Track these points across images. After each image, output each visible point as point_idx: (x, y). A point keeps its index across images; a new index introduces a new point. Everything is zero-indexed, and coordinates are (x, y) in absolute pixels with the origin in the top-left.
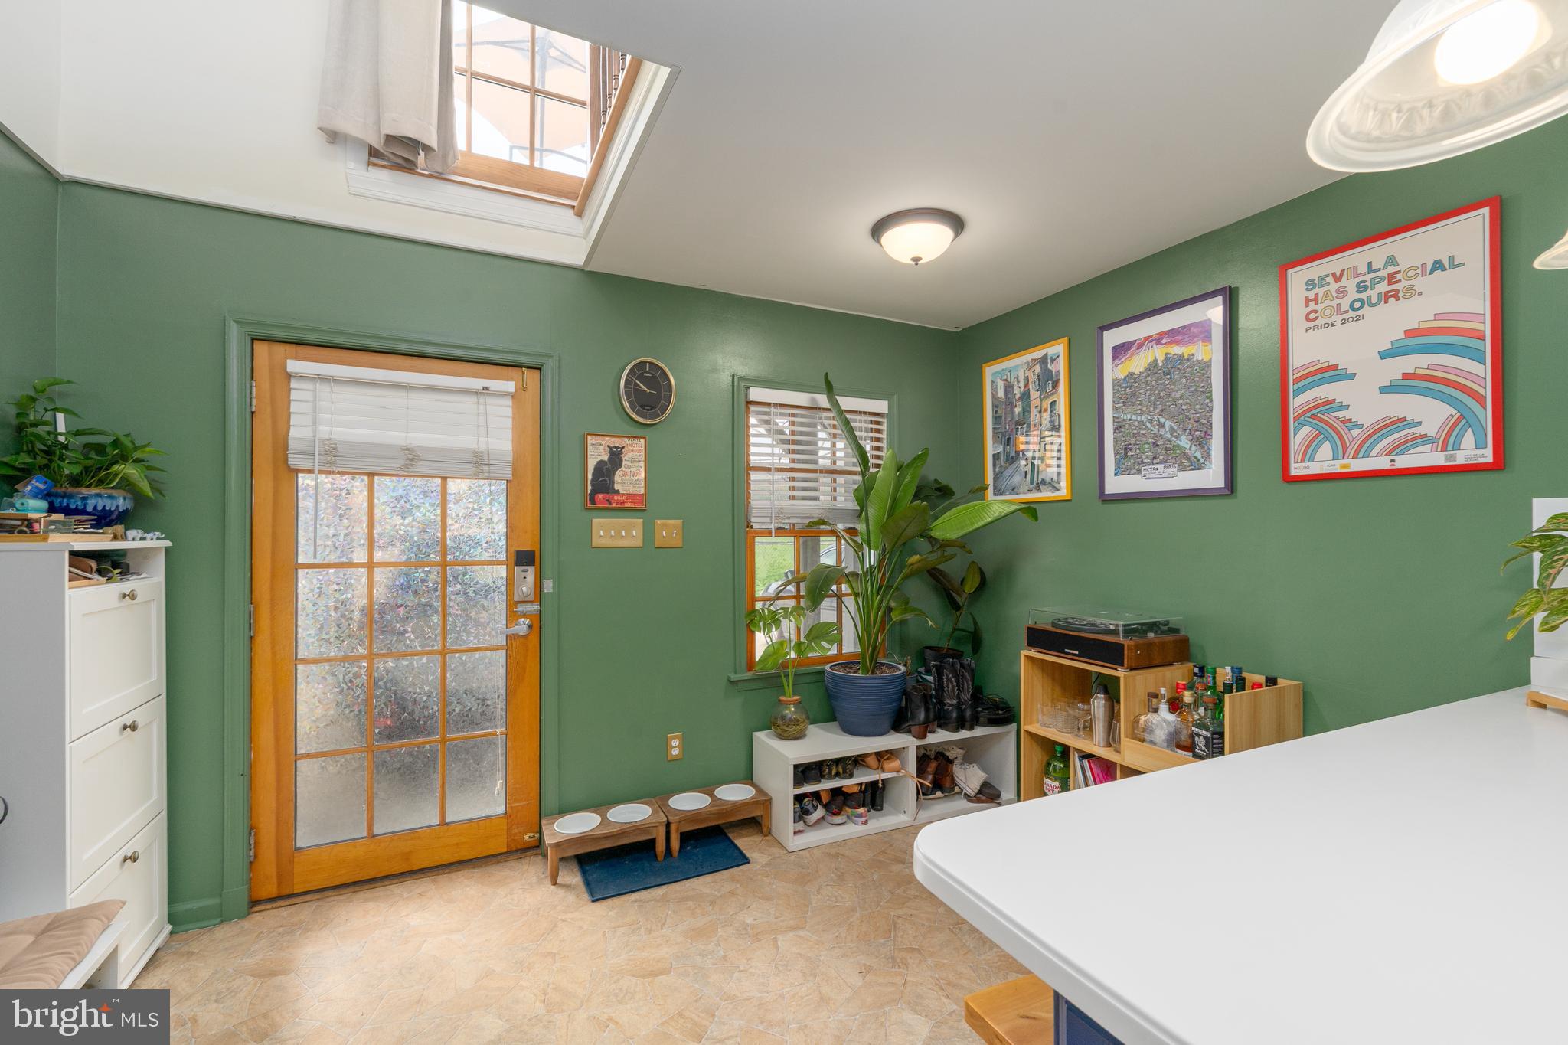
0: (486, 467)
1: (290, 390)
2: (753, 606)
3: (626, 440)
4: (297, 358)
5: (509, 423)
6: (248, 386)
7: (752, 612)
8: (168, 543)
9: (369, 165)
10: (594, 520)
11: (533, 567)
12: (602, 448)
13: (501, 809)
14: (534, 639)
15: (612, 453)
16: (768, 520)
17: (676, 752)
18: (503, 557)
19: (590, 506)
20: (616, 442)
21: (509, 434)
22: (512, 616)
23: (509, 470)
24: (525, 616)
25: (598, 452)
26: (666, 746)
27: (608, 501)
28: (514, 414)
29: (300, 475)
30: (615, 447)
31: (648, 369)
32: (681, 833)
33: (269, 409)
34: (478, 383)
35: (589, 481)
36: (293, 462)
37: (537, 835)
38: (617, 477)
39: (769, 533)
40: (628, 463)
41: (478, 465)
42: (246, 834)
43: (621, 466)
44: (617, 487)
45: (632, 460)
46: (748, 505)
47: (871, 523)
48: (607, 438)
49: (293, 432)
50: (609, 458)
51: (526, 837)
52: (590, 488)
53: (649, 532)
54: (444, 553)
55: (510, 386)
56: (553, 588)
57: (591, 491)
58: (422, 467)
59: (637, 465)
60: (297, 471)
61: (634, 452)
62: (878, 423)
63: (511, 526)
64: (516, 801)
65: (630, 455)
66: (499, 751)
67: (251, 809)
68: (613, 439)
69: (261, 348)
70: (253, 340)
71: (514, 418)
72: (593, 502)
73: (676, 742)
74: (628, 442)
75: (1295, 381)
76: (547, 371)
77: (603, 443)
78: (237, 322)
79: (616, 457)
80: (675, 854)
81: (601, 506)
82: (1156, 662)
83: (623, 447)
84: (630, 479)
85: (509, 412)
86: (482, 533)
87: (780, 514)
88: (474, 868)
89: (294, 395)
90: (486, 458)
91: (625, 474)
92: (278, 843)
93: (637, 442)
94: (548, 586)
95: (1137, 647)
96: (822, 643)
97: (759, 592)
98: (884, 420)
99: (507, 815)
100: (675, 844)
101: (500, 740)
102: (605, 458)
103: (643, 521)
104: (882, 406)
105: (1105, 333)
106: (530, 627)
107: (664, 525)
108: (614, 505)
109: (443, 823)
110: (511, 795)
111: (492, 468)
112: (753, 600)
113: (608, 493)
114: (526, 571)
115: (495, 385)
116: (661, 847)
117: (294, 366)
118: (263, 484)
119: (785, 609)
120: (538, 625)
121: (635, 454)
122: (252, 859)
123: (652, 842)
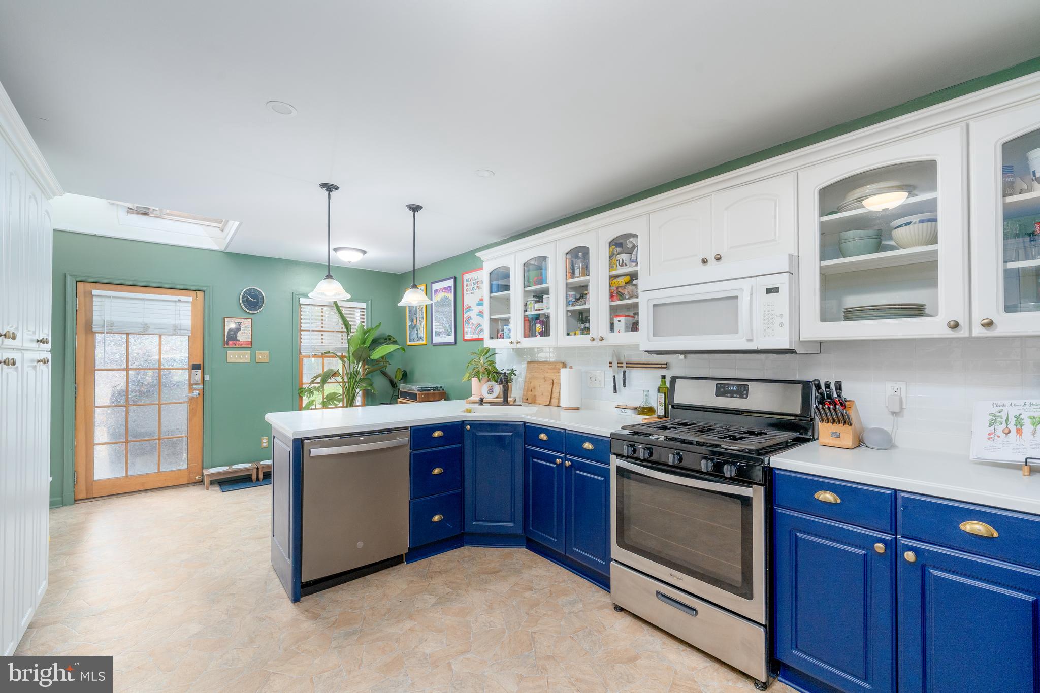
0: (179, 331)
1: (93, 301)
2: (302, 386)
4: (96, 289)
5: (190, 313)
6: (75, 300)
7: (301, 389)
9: (128, 213)
10: (228, 352)
11: (200, 370)
13: (185, 467)
14: (200, 399)
15: (236, 325)
16: (309, 351)
17: (265, 444)
18: (186, 366)
19: (226, 346)
21: (190, 318)
22: (191, 389)
23: (190, 332)
24: (196, 389)
26: (260, 442)
28: (192, 309)
29: (96, 334)
30: (238, 323)
31: (253, 291)
32: (264, 472)
33: (83, 308)
34: (176, 298)
35: (226, 336)
36: (94, 329)
37: (201, 477)
38: (239, 334)
39: (309, 357)
41: (176, 330)
42: (73, 474)
43: (240, 330)
46: (300, 345)
47: (350, 353)
49: (94, 318)
50: (235, 327)
51: (197, 478)
52: (226, 339)
53: (253, 356)
54: (160, 365)
55: (190, 299)
56: (209, 378)
58: (150, 331)
60: (95, 332)
61: (246, 325)
62: (364, 312)
63: (190, 354)
64: (192, 463)
65: (245, 325)
66: (184, 444)
67: (75, 464)
68: (237, 319)
69: (80, 285)
70: (77, 282)
71: (192, 311)
72: (227, 344)
73: (265, 441)
75: (466, 309)
76: (207, 292)
78: (70, 275)
79: (238, 327)
80: (261, 480)
81: (231, 346)
82: (431, 400)
83: (242, 323)
84: (244, 336)
85: (190, 309)
86: (177, 357)
87: (314, 349)
88: (173, 489)
89: (95, 303)
90: (179, 327)
92: (87, 477)
93: (248, 320)
94: (207, 378)
95: (422, 394)
96: (335, 402)
97: (305, 381)
98: (365, 311)
99: (188, 469)
100: (261, 476)
101: (185, 439)
102: (233, 327)
103: (251, 353)
104: (363, 305)
105: (433, 285)
106: (199, 394)
107: (260, 353)
109: (159, 471)
110: (189, 461)
111: (182, 331)
112: (302, 383)
113: (234, 341)
114: (197, 372)
115: (183, 298)
116: (254, 477)
117: (95, 292)
118: (81, 337)
119: (315, 387)
120: (203, 393)
122: (75, 483)
123: (251, 475)
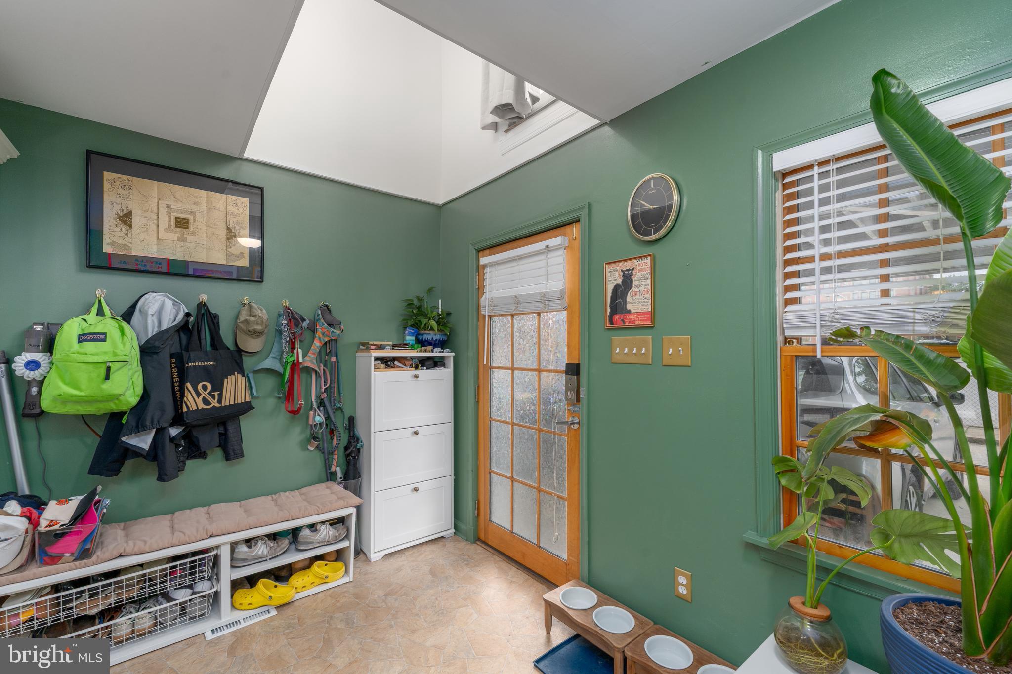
0: (547, 303)
3: (635, 261)
8: (453, 354)
9: (506, 133)
10: (612, 339)
11: (576, 377)
12: (617, 273)
14: (579, 434)
15: (625, 276)
17: (683, 590)
18: (563, 368)
20: (627, 265)
24: (575, 414)
25: (613, 278)
27: (622, 320)
30: (627, 270)
31: (652, 186)
35: (608, 304)
38: (629, 299)
40: (637, 283)
43: (631, 287)
44: (629, 307)
45: (641, 279)
48: (621, 264)
49: (484, 296)
50: (623, 281)
52: (608, 310)
53: (657, 349)
56: (585, 394)
57: (610, 313)
59: (644, 283)
60: (491, 316)
61: (642, 269)
63: (568, 345)
64: (571, 555)
65: (639, 275)
67: (478, 490)
68: (625, 263)
69: (481, 255)
70: (478, 252)
72: (612, 323)
73: (684, 580)
74: (637, 263)
76: (582, 220)
77: (618, 268)
79: (628, 279)
81: (617, 326)
83: (633, 269)
84: (639, 298)
85: (565, 259)
91: (635, 295)
92: (484, 513)
93: (644, 260)
94: (582, 392)
99: (566, 562)
102: (619, 282)
103: (652, 339)
107: (671, 342)
108: (627, 324)
109: (539, 545)
113: (622, 313)
114: (572, 379)
115: (552, 243)
120: (580, 423)
121: (643, 273)
122: (476, 515)
